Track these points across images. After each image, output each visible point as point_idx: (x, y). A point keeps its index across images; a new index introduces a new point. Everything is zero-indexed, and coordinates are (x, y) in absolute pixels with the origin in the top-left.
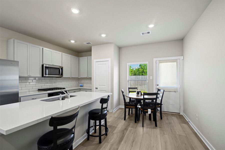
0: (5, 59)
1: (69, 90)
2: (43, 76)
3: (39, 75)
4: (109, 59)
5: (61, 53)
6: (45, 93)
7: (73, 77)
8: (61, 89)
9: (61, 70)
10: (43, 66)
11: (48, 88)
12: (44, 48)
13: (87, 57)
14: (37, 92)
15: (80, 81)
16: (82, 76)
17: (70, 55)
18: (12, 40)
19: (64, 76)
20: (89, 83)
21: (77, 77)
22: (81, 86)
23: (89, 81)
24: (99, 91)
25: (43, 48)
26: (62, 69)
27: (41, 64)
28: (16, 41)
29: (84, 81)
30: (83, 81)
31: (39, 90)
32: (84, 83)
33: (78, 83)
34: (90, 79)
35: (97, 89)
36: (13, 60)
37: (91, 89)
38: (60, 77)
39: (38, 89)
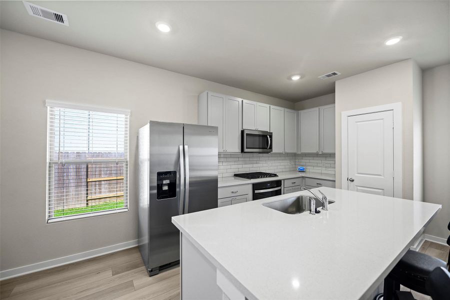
0: (196, 123)
1: (284, 180)
2: (242, 151)
3: (237, 149)
4: (397, 106)
5: (268, 106)
6: (249, 184)
7: (287, 151)
8: (270, 175)
9: (269, 139)
10: (243, 132)
11: (247, 172)
12: (244, 101)
13: (317, 109)
14: (233, 178)
15: (297, 161)
16: (305, 150)
17: (282, 109)
18: (205, 94)
19: (275, 150)
20: (319, 165)
21: (295, 151)
22: (302, 171)
23: (320, 162)
24: (359, 188)
25: (242, 101)
26: (271, 137)
27: (241, 129)
28: (210, 94)
29: (308, 161)
30: (304, 161)
31: (236, 175)
32: (307, 164)
33: (293, 163)
34: (332, 156)
35: (353, 181)
36: (206, 125)
37: (335, 181)
38: (268, 153)
39: (234, 174)
